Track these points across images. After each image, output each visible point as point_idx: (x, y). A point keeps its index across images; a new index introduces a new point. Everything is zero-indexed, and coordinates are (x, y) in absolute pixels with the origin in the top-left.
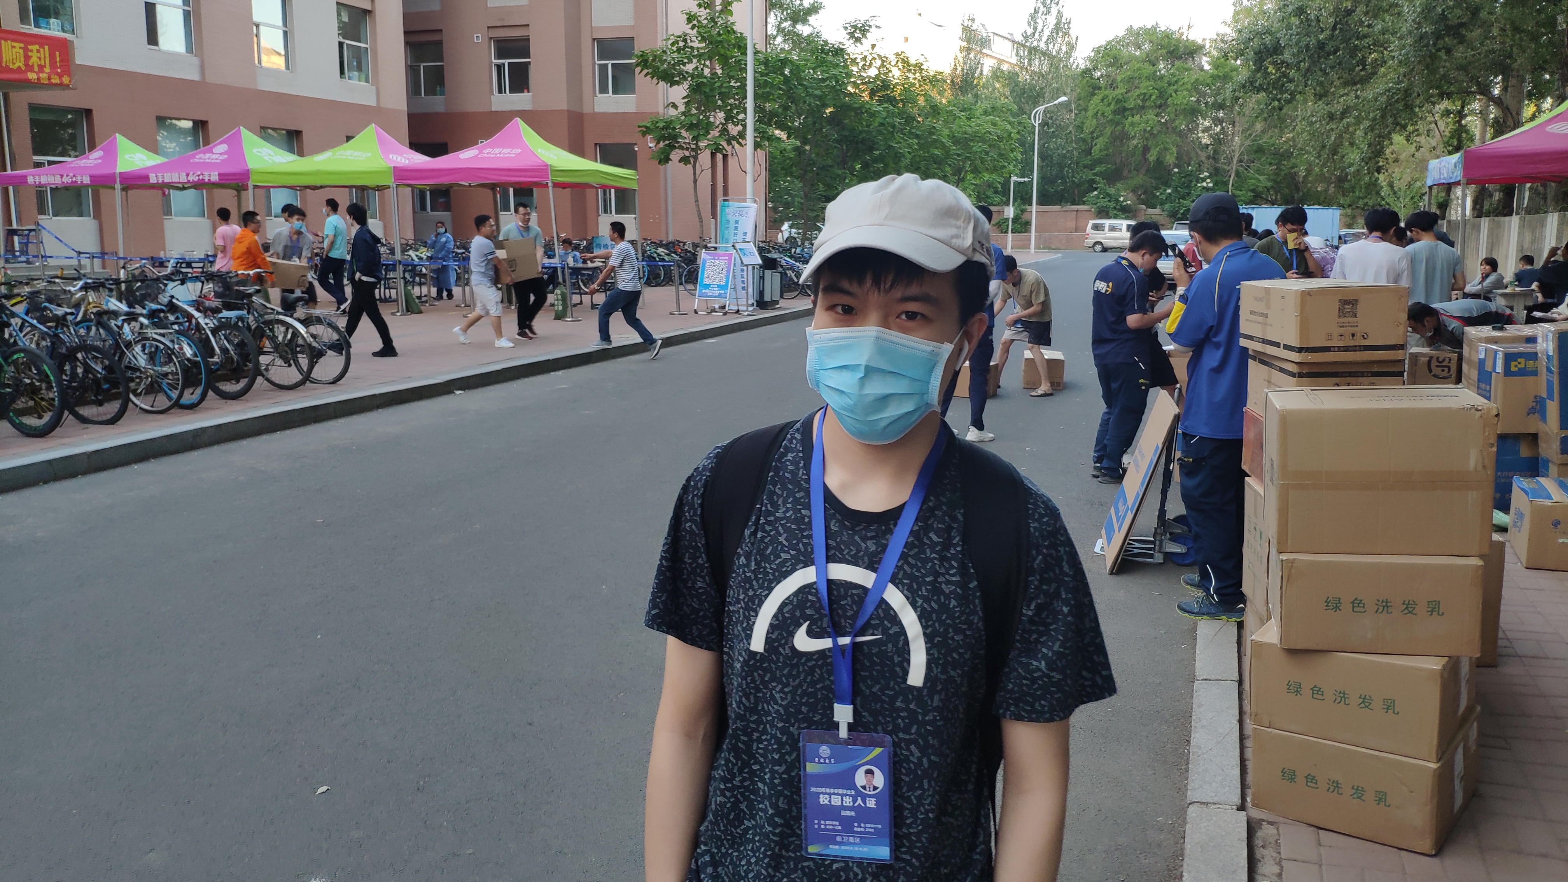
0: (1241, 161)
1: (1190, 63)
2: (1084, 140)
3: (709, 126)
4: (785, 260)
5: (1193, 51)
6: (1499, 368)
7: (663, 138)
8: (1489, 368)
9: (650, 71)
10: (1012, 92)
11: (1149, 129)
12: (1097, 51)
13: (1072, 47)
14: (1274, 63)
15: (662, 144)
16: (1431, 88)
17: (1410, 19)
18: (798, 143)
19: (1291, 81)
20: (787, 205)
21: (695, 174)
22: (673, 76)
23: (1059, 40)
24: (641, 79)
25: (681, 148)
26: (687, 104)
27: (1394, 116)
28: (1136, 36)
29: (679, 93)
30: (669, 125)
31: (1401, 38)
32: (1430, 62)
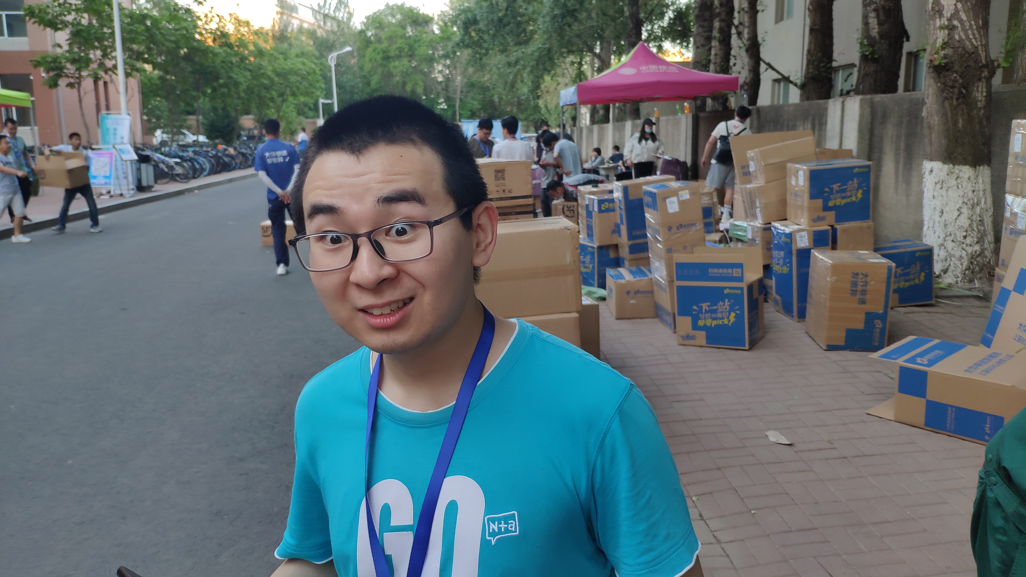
0: (462, 92)
1: (426, 29)
2: (365, 77)
3: (88, 62)
4: (157, 156)
5: (426, 21)
6: (596, 209)
7: (52, 69)
8: (591, 209)
9: (37, 20)
10: (314, 43)
11: (405, 70)
12: (368, 18)
13: (350, 15)
14: (475, 30)
15: (52, 74)
16: (562, 48)
17: (547, 5)
18: (161, 73)
19: (485, 41)
20: (158, 118)
21: (79, 95)
22: (57, 24)
23: (342, 10)
24: (31, 26)
25: (67, 76)
26: (70, 45)
27: (543, 64)
28: (392, 10)
29: (63, 37)
30: (55, 60)
31: (543, 17)
32: (560, 31)
